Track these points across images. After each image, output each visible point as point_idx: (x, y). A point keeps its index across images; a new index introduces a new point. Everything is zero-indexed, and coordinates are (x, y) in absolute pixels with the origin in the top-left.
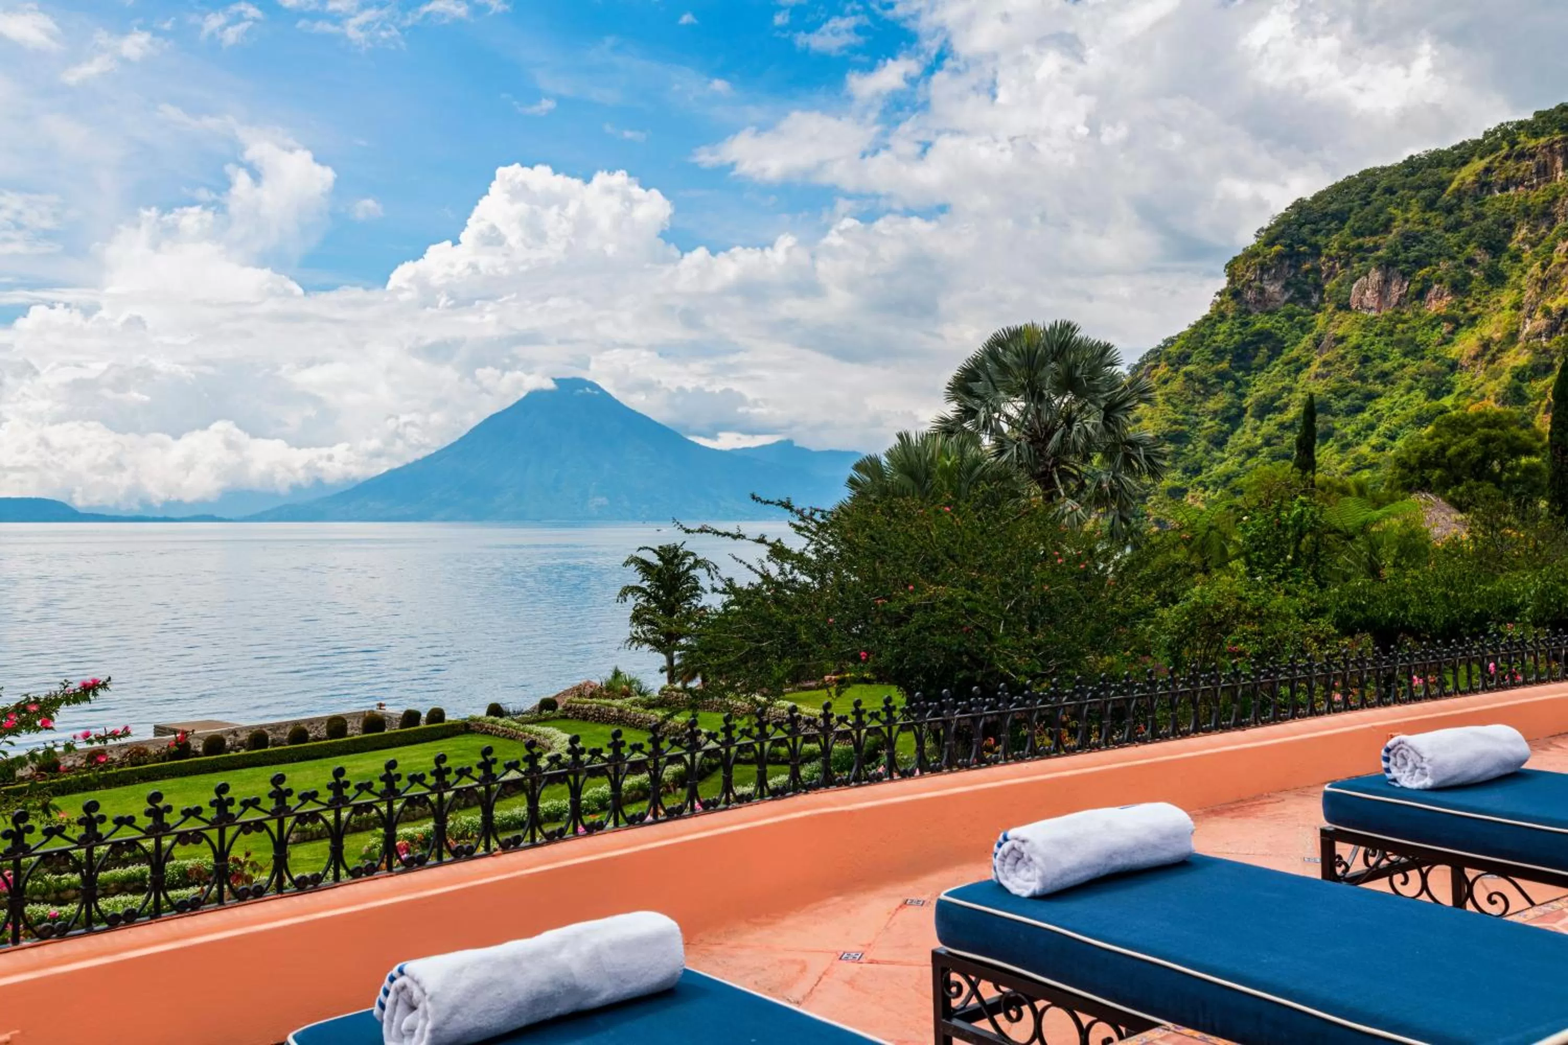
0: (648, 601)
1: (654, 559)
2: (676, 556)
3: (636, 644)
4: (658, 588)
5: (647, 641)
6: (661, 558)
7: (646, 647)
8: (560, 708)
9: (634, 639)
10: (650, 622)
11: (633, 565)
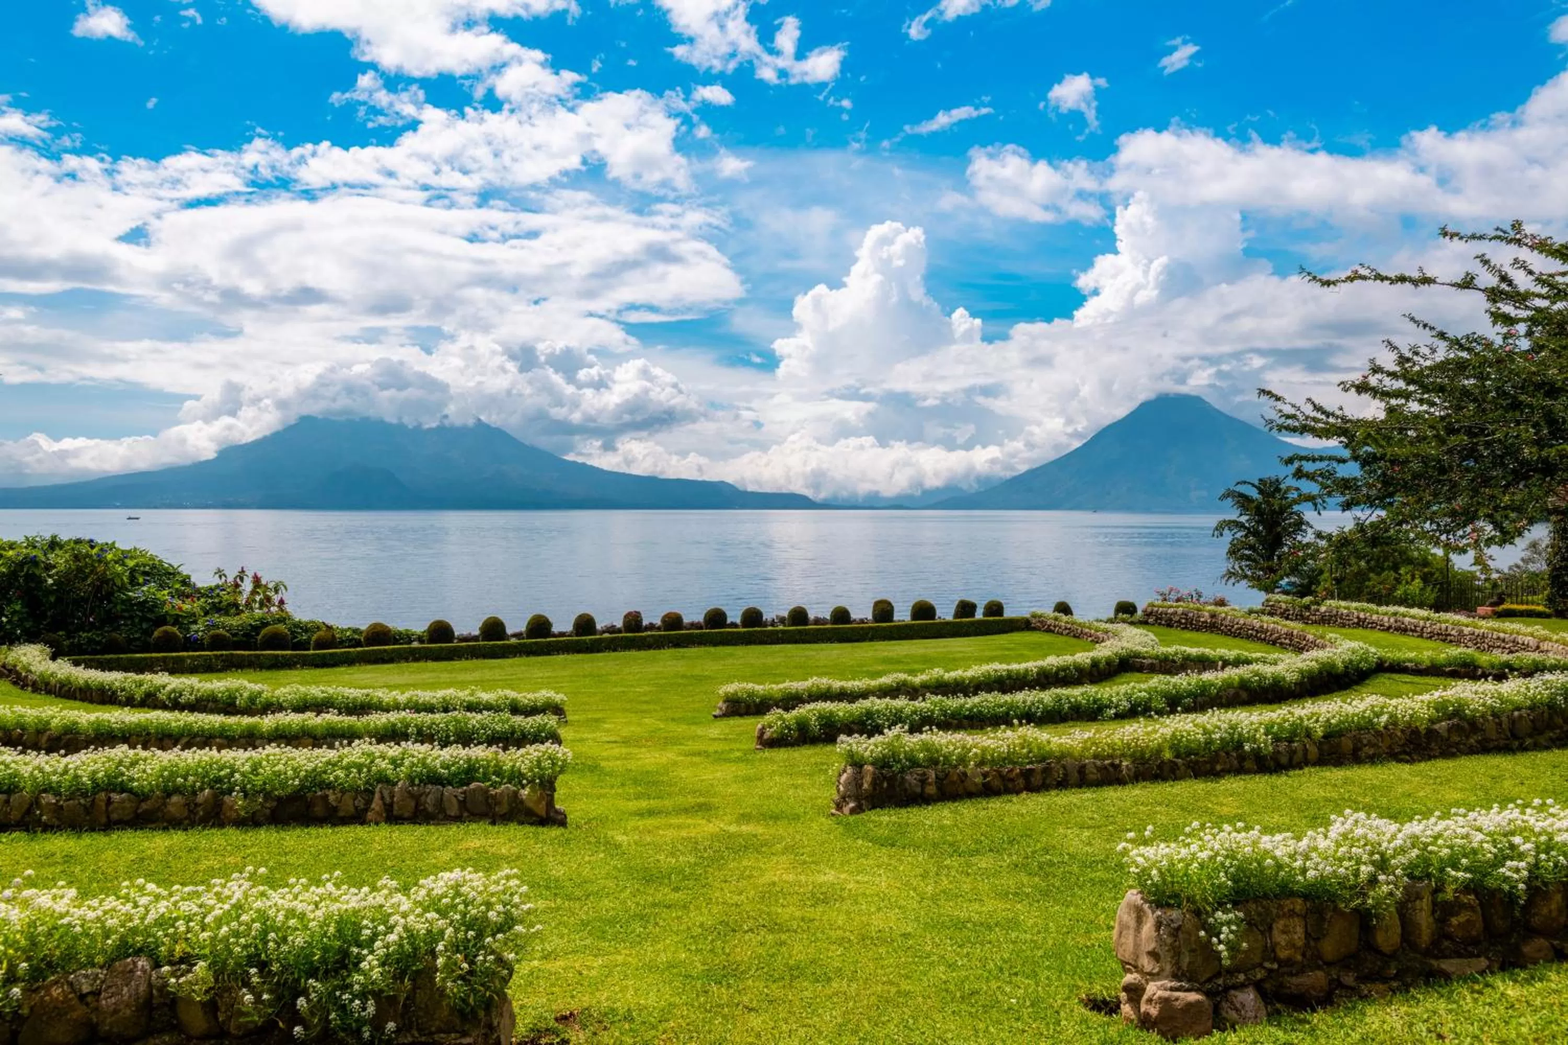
0: (1246, 536)
1: (1254, 494)
2: (1278, 490)
3: (1233, 580)
4: (1258, 522)
5: (1245, 577)
6: (1261, 492)
7: (1244, 583)
8: (1139, 612)
9: (1231, 574)
10: (1248, 558)
11: (1230, 499)
